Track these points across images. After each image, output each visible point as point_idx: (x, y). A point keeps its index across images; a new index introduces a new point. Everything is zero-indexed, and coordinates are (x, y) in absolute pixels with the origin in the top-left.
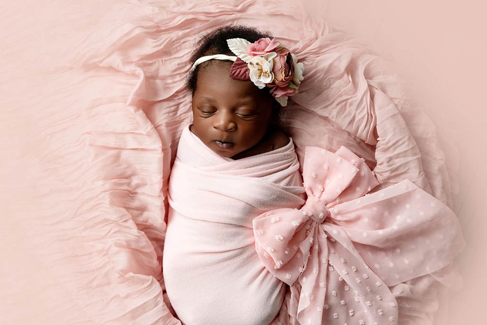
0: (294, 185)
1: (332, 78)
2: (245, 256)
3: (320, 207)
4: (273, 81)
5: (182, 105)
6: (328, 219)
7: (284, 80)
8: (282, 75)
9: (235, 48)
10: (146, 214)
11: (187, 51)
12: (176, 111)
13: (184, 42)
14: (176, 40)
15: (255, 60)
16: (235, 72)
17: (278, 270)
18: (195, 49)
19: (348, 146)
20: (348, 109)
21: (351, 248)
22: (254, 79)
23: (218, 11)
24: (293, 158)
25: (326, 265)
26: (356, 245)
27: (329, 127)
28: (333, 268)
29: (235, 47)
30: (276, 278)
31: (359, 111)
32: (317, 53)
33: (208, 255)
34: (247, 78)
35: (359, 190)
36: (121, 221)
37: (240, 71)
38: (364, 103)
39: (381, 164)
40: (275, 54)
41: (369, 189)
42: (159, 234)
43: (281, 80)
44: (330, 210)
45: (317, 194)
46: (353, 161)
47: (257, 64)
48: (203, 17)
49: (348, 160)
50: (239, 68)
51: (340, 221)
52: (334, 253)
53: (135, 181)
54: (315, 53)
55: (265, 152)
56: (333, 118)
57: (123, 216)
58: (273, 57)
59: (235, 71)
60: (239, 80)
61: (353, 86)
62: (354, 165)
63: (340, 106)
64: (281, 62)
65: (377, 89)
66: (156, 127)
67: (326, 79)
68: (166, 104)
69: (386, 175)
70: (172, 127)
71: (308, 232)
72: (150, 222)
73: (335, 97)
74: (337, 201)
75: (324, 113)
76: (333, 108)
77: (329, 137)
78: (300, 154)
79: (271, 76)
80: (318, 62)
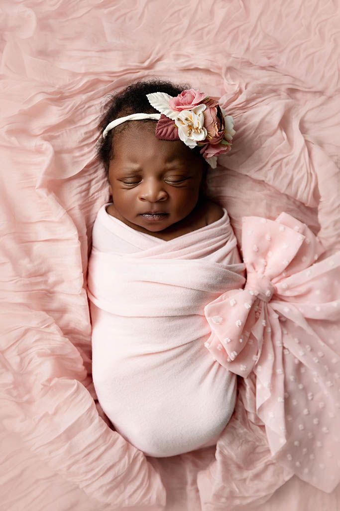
0: (235, 263)
1: (263, 136)
2: (192, 351)
3: (265, 284)
4: (206, 137)
5: (93, 182)
6: (275, 297)
7: (217, 135)
8: (216, 130)
9: (157, 104)
10: (67, 317)
11: (93, 117)
12: (88, 189)
13: (89, 107)
14: (80, 105)
15: (183, 115)
16: (162, 132)
17: (232, 362)
18: (102, 114)
19: (288, 211)
20: (284, 169)
21: (304, 325)
22: (184, 138)
23: (122, 69)
24: (229, 233)
25: (281, 348)
26: (309, 321)
27: (266, 192)
28: (289, 351)
29: (157, 102)
30: (230, 371)
31: (296, 171)
32: (244, 107)
33: (149, 357)
34: (175, 137)
35: (306, 260)
36: (43, 327)
37: (167, 130)
38: (302, 161)
39: (327, 228)
40: (205, 107)
41: (316, 258)
42: (84, 339)
43: (214, 135)
44: (278, 285)
45: (260, 269)
46: (297, 228)
47: (187, 119)
48: (106, 78)
49: (291, 227)
50: (165, 127)
51: (288, 297)
52: (287, 334)
53: (52, 279)
54: (242, 108)
55: (199, 228)
56: (269, 181)
57: (45, 321)
58: (203, 110)
59: (161, 130)
60: (167, 140)
61: (288, 143)
62: (298, 232)
63: (276, 167)
64: (212, 116)
65: (313, 144)
66: (69, 212)
67: (256, 138)
68: (76, 183)
69: (332, 240)
70: (86, 210)
71: (258, 314)
72: (72, 325)
73: (269, 157)
74: (284, 275)
75: (259, 176)
76: (269, 170)
77: (267, 204)
78: (236, 226)
79: (204, 132)
80: (246, 118)
